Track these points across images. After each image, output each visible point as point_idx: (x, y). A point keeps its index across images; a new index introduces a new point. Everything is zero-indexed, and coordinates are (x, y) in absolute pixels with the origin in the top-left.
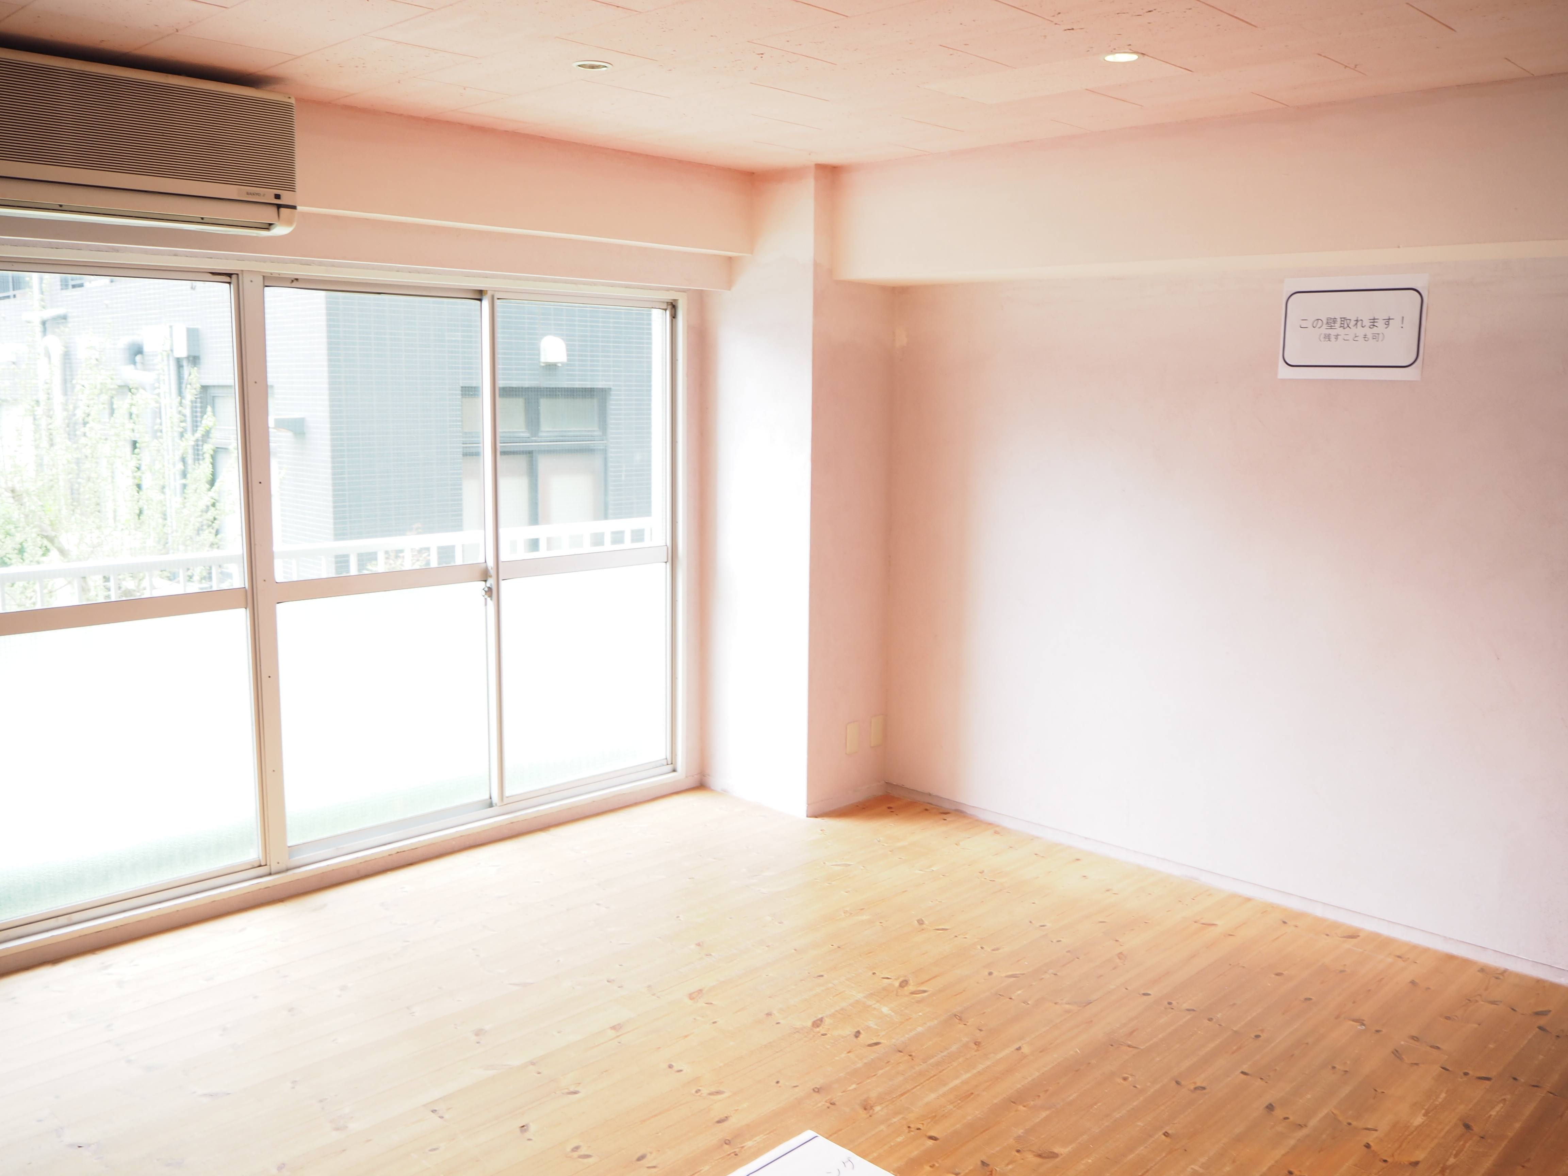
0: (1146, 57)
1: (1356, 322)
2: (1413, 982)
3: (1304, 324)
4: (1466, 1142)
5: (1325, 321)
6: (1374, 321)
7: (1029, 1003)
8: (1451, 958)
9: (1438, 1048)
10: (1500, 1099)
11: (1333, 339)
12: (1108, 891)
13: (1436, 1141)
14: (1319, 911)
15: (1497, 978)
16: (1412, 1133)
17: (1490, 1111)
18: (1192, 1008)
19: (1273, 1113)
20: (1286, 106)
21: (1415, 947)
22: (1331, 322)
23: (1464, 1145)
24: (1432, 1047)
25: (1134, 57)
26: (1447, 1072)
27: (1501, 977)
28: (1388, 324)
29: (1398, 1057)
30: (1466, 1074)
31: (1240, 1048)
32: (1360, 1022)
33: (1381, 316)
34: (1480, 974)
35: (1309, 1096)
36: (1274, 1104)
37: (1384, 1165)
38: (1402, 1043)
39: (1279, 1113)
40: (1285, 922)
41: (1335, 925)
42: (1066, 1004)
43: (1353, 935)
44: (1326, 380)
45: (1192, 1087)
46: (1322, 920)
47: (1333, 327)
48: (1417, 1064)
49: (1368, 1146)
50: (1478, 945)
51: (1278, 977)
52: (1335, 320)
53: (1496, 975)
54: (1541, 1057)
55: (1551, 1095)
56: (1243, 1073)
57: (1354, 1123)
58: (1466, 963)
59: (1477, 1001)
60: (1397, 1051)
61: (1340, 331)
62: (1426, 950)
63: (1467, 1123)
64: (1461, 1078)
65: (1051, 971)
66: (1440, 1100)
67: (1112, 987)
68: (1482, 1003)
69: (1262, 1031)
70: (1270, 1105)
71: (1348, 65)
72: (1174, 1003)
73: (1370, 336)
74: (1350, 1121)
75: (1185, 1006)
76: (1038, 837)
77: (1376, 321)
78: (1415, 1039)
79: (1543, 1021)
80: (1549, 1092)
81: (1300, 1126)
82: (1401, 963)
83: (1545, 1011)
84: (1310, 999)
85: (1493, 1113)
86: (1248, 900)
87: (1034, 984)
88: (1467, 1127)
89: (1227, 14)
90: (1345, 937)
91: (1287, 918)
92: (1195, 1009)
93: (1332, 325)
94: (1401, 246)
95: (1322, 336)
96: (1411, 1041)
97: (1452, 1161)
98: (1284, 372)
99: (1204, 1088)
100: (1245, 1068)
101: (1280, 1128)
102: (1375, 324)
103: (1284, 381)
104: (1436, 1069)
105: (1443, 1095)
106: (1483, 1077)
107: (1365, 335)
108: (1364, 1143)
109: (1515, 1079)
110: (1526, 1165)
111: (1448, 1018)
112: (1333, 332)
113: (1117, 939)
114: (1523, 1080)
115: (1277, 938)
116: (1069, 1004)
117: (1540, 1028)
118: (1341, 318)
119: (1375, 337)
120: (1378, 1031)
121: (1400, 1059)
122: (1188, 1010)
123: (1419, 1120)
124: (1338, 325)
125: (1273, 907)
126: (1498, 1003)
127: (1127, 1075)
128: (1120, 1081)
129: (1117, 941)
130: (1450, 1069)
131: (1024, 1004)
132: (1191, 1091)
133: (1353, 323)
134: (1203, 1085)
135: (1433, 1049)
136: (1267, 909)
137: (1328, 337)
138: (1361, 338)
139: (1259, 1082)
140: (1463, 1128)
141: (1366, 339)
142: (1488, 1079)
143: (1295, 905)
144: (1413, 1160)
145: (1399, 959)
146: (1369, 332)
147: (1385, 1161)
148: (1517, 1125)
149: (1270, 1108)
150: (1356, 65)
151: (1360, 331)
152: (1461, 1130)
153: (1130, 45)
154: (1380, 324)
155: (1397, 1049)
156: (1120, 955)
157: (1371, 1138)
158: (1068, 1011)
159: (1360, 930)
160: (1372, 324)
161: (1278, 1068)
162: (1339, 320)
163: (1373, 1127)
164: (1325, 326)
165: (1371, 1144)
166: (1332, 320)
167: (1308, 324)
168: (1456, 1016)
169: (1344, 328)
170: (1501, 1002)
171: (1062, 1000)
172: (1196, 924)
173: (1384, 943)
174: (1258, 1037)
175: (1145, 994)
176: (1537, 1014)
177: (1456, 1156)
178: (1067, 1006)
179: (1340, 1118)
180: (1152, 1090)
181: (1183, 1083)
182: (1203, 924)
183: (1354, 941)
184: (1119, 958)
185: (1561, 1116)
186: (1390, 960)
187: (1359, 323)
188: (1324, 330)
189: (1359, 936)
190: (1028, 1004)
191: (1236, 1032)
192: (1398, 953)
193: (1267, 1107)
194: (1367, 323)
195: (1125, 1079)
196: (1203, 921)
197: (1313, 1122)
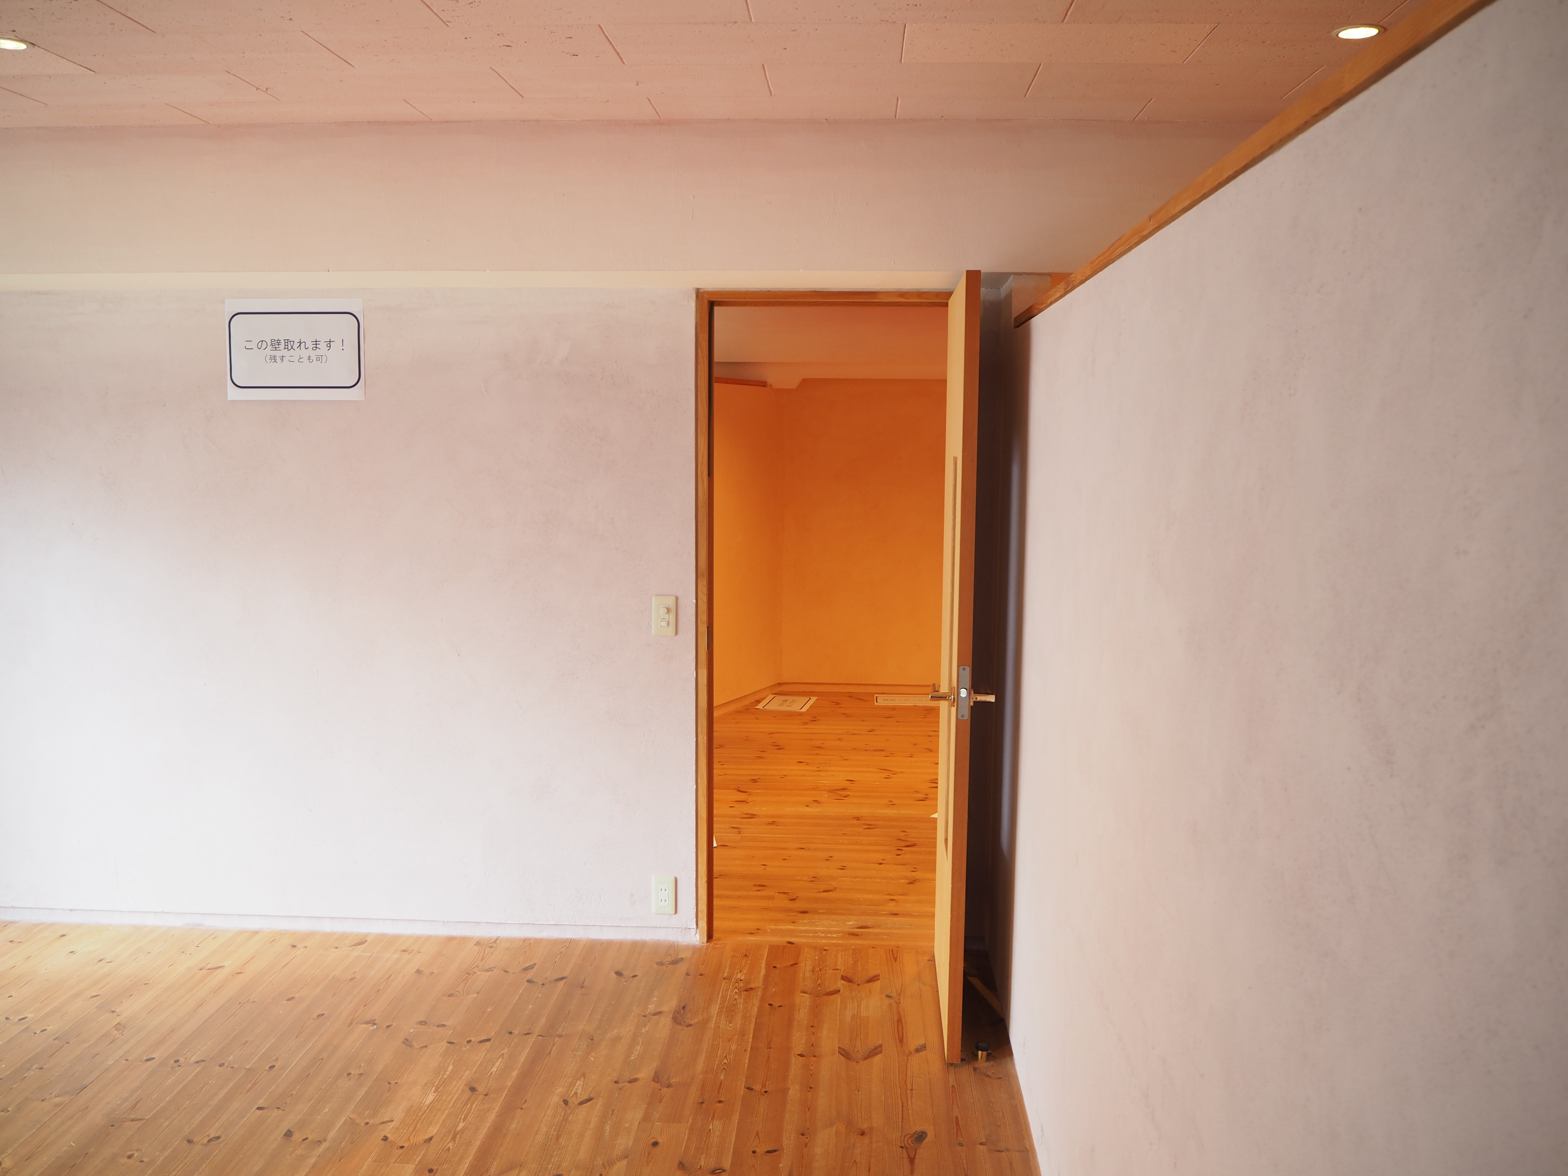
0: (36, 48)
1: (299, 344)
2: (418, 972)
3: (249, 345)
4: (472, 1104)
5: (269, 343)
6: (316, 342)
7: (9, 1109)
8: (450, 939)
9: (444, 1025)
10: (499, 1054)
11: (278, 360)
12: (100, 961)
13: (446, 1112)
14: (327, 927)
15: (491, 947)
16: (425, 1112)
17: (491, 1068)
18: (201, 1059)
19: (292, 1138)
20: (206, 123)
21: (418, 938)
22: (275, 344)
23: (471, 1107)
24: (438, 1026)
25: (22, 46)
26: (453, 1045)
27: (494, 945)
28: (330, 346)
29: (408, 1045)
30: (469, 1042)
31: (254, 1084)
32: (372, 1022)
33: (323, 339)
34: (477, 948)
35: (327, 1110)
36: (292, 1130)
37: (401, 1151)
38: (412, 1030)
39: (297, 1137)
40: (294, 946)
41: (343, 936)
42: (55, 1097)
43: (361, 941)
44: (276, 401)
45: (206, 1140)
46: (331, 934)
47: (277, 349)
48: (426, 1046)
49: (385, 1139)
50: (472, 921)
51: (289, 1002)
52: (279, 341)
53: (490, 945)
54: (530, 1007)
55: (541, 1037)
56: (259, 1108)
57: (371, 1122)
58: (463, 940)
59: (475, 973)
60: (407, 1040)
61: (285, 352)
62: (428, 938)
63: (472, 1086)
64: (465, 1047)
65: (34, 1067)
66: (448, 1073)
67: (110, 1063)
68: (480, 973)
69: (277, 1060)
70: (289, 1131)
71: (259, 87)
72: (182, 1060)
73: (313, 358)
74: (367, 1121)
75: (194, 1059)
76: (12, 922)
77: (317, 343)
78: (423, 1023)
79: (530, 975)
80: (539, 1036)
81: (320, 1142)
82: (406, 956)
83: (533, 965)
84: (323, 1014)
85: (494, 1069)
86: (256, 933)
87: (15, 1086)
88: (473, 1089)
89: (121, 13)
90: (353, 946)
91: (296, 941)
92: (204, 1059)
93: (277, 346)
94: (330, 270)
95: (268, 357)
96: (419, 1026)
97: (461, 1125)
98: (234, 394)
99: (219, 1138)
100: (260, 1103)
101: (299, 1152)
102: (318, 346)
103: (234, 402)
104: (444, 1044)
105: (451, 1067)
106: (484, 1040)
107: (309, 357)
108: (382, 1137)
109: (510, 1033)
110: (524, 1106)
111: (451, 995)
112: (278, 354)
113: (114, 1010)
114: (517, 1032)
115: (287, 963)
116: (59, 1096)
117: (528, 981)
118: (285, 340)
119: (319, 358)
120: (388, 1027)
121: (411, 1046)
122: (197, 1062)
123: (431, 1097)
124: (282, 346)
125: (282, 934)
126: (493, 969)
127: (132, 1152)
128: (124, 1160)
129: (113, 1012)
130: (455, 1042)
131: (3, 1113)
132: (205, 1145)
133: (296, 345)
134: (217, 1135)
135: (440, 1028)
136: (275, 937)
137: (274, 359)
138: (305, 359)
139: (276, 1113)
140: (469, 1091)
141: (310, 360)
142: (488, 1040)
143: (302, 926)
144: (427, 1137)
145: (405, 953)
146: (313, 354)
147: (402, 1147)
148: (515, 1074)
149: (289, 1134)
150: (267, 89)
151: (304, 353)
152: (468, 1093)
153: (14, 31)
154: (323, 346)
155: (407, 1038)
156: (119, 1027)
157: (387, 1131)
158: (57, 1105)
159: (367, 935)
160: (315, 346)
161: (294, 1093)
162: (283, 342)
163: (389, 1119)
164: (269, 348)
165: (388, 1135)
166: (276, 342)
167: (253, 345)
168: (458, 991)
169: (288, 350)
170: (495, 967)
171: (51, 1094)
172: (201, 971)
173: (388, 941)
174: (272, 1067)
175: (147, 1060)
176: (525, 969)
177: (464, 1120)
178: (57, 1099)
179: (358, 1121)
180: (161, 1159)
181: (195, 1139)
182: (209, 969)
183: (363, 947)
184: (116, 1029)
185: (550, 1053)
186: (396, 956)
187: (303, 345)
188: (269, 352)
189: (366, 941)
190: (9, 1111)
191: (249, 1069)
192: (403, 948)
193: (285, 1135)
194: (310, 345)
195: (130, 1157)
196: (209, 966)
197: (332, 1134)
